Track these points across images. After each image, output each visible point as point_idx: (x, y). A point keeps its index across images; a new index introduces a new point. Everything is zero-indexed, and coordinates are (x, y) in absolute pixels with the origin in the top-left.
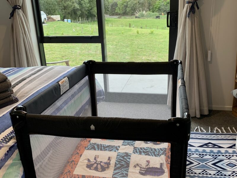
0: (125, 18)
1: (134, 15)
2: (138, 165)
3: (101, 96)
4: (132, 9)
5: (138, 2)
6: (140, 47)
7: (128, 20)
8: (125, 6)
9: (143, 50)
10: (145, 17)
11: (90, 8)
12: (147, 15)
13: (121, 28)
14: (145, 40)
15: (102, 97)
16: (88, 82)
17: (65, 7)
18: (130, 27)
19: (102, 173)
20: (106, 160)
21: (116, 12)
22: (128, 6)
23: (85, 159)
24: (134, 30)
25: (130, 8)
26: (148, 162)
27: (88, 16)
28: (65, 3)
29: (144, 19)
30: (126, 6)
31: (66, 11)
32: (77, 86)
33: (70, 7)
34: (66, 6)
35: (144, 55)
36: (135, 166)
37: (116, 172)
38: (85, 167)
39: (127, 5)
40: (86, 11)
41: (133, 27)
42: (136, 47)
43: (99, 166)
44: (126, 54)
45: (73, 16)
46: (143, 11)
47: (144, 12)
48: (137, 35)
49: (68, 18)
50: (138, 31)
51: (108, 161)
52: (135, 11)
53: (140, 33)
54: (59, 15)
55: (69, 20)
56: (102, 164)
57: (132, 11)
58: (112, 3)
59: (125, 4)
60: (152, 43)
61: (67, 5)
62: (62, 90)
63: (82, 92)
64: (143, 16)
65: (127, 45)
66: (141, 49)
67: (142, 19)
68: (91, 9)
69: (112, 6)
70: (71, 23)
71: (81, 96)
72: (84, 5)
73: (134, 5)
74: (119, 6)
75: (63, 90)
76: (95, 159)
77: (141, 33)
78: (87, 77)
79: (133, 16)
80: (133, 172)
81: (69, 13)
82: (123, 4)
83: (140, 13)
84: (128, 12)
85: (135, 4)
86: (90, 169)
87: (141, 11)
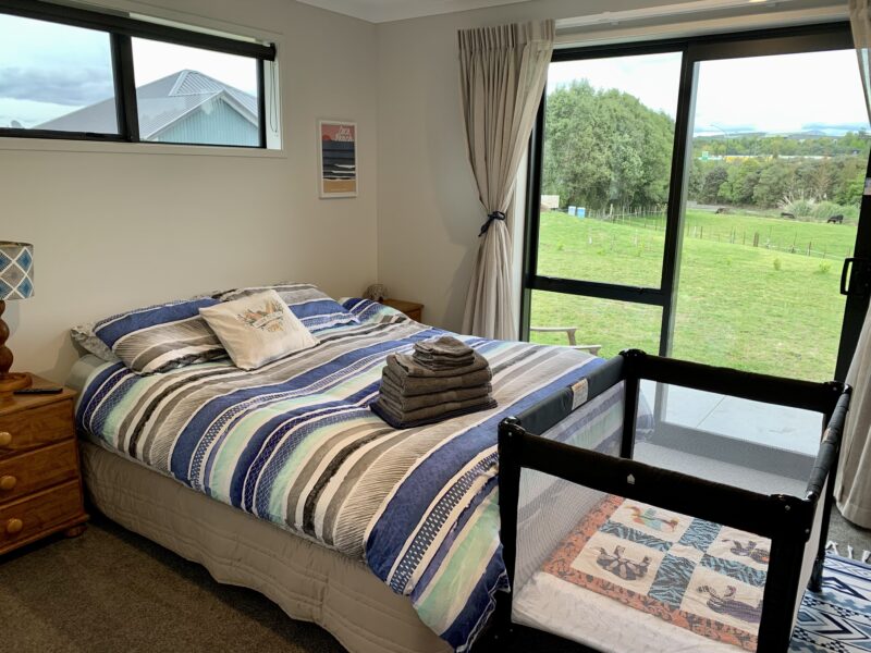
0: (746, 214)
1: (777, 207)
2: (707, 588)
3: (645, 427)
4: (771, 191)
5: (796, 173)
6: (775, 312)
7: (754, 220)
8: (750, 180)
9: (784, 321)
10: (812, 215)
11: (645, 181)
12: (818, 211)
13: (729, 245)
14: (795, 289)
15: (646, 431)
16: (623, 394)
17: (576, 175)
18: (756, 244)
19: (629, 582)
20: (639, 561)
21: (719, 194)
22: (760, 181)
23: (597, 548)
24: (768, 256)
25: (766, 188)
26: (732, 590)
27: (634, 201)
28: (578, 164)
29: (808, 221)
30: (755, 182)
31: (576, 185)
32: (600, 399)
33: (588, 177)
34: (580, 171)
35: (782, 338)
36: (700, 590)
37: (657, 588)
38: (594, 561)
39: (758, 178)
40: (633, 188)
41: (767, 247)
42: (764, 310)
43: (623, 568)
44: (729, 327)
45: (595, 198)
46: (807, 198)
47: (811, 202)
48: (772, 271)
49: (578, 206)
50: (777, 260)
51: (644, 564)
52: (782, 195)
53: (783, 267)
54: (558, 197)
55: (582, 210)
56: (629, 565)
57: (772, 197)
58: (712, 171)
59: (751, 175)
60: (817, 304)
61: (583, 172)
62: (574, 401)
63: (608, 411)
64: (805, 212)
65: (736, 299)
66: (777, 319)
67: (801, 220)
68: (647, 184)
69: (711, 177)
70: (586, 220)
71: (605, 419)
72: (629, 174)
73: (780, 179)
74: (730, 179)
75: (576, 402)
76: (616, 552)
77: (788, 268)
78: (622, 384)
79: (771, 210)
80: (693, 599)
81: (584, 191)
82: (743, 175)
83: (797, 202)
84: (757, 197)
85: (785, 176)
86: (605, 568)
87: (802, 197)
